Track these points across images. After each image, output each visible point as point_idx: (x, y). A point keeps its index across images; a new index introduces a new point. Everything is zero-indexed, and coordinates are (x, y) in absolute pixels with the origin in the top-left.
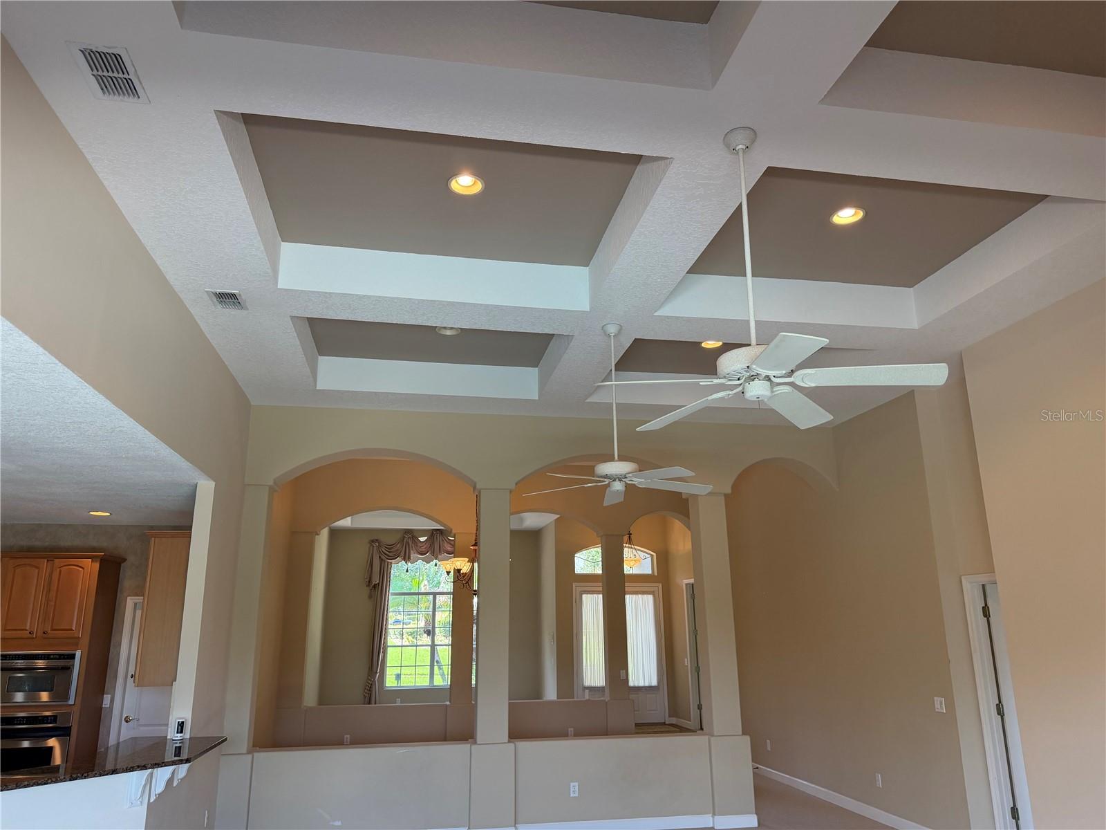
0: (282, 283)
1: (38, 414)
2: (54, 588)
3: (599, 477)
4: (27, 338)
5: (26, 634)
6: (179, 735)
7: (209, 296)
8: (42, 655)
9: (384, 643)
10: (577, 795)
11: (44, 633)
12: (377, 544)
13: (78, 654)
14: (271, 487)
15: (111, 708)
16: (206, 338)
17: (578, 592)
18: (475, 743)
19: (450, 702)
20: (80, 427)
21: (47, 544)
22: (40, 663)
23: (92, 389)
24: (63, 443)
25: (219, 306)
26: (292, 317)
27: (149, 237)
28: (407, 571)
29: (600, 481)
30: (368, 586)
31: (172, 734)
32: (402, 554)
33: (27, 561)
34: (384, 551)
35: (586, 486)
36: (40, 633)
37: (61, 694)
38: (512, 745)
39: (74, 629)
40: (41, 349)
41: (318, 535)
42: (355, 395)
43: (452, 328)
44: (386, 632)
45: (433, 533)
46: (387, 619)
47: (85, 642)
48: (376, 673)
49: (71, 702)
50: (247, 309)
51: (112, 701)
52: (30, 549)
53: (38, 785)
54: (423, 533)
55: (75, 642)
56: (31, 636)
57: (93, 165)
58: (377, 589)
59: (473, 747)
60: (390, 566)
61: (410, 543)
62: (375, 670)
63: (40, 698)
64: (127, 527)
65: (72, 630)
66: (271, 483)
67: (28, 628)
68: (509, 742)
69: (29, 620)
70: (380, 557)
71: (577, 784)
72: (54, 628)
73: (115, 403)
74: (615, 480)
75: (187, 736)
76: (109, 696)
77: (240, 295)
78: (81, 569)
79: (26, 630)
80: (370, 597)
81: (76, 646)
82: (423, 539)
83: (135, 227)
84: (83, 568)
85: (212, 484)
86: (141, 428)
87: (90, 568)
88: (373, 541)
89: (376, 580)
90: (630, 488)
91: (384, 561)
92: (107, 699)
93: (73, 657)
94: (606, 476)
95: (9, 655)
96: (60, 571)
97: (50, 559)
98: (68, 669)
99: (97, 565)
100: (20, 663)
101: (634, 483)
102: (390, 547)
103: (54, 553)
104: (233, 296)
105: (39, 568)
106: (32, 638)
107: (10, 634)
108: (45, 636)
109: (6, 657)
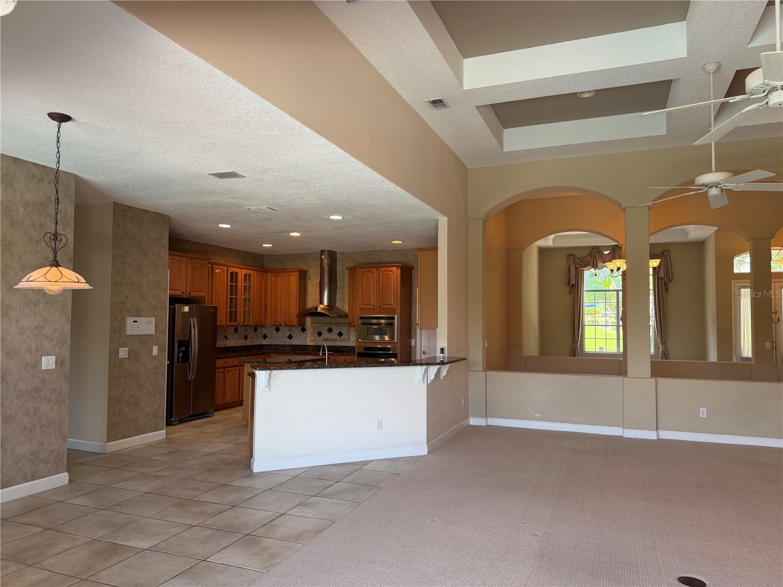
0: (467, 86)
1: (351, 186)
2: (381, 283)
3: (699, 186)
4: (334, 145)
5: (372, 306)
6: (442, 354)
7: (427, 103)
8: (383, 317)
9: (582, 323)
10: (705, 416)
12: (573, 257)
13: (396, 317)
14: (483, 220)
15: (416, 346)
16: (433, 131)
17: (737, 288)
18: (627, 377)
19: (623, 358)
20: (371, 192)
21: (376, 261)
22: (383, 321)
23: (370, 169)
24: (367, 201)
25: (434, 109)
26: (477, 107)
27: (390, 77)
28: (596, 275)
29: (700, 189)
30: (568, 285)
31: (439, 354)
32: (591, 263)
33: (367, 269)
34: (578, 262)
35: (687, 194)
36: (378, 306)
37: (392, 337)
38: (653, 380)
39: (392, 304)
40: (341, 150)
41: (525, 250)
42: (529, 152)
43: (589, 92)
44: (582, 316)
45: (614, 248)
46: (583, 307)
47: (398, 310)
48: (578, 342)
49: (396, 341)
50: (450, 107)
51: (416, 343)
52: (369, 264)
53: (375, 366)
54: (606, 248)
55: (393, 311)
56: (374, 307)
57: (353, 42)
58: (575, 287)
59: (625, 379)
60: (582, 272)
61: (597, 256)
62: (576, 340)
63: (385, 339)
66: (483, 216)
68: (651, 377)
69: (372, 300)
70: (575, 266)
71: (705, 409)
72: (384, 303)
73: (382, 175)
74: (711, 187)
75: (446, 355)
76: (414, 340)
77: (444, 100)
79: (372, 304)
80: (570, 293)
81: (395, 313)
82: (606, 252)
83: (380, 72)
84: (393, 272)
85: (446, 218)
86: (399, 188)
87: (396, 272)
88: (569, 255)
89: (573, 282)
90: (728, 192)
91: (578, 269)
92: (413, 341)
93: (393, 318)
94: (703, 185)
95: (366, 317)
96: (383, 274)
97: (378, 268)
98: (392, 324)
99: (399, 270)
100: (374, 321)
101: (730, 188)
102: (582, 259)
103: (379, 265)
104: (440, 101)
105: (373, 273)
106: (374, 309)
107: (364, 307)
108: (381, 308)
109: (364, 318)
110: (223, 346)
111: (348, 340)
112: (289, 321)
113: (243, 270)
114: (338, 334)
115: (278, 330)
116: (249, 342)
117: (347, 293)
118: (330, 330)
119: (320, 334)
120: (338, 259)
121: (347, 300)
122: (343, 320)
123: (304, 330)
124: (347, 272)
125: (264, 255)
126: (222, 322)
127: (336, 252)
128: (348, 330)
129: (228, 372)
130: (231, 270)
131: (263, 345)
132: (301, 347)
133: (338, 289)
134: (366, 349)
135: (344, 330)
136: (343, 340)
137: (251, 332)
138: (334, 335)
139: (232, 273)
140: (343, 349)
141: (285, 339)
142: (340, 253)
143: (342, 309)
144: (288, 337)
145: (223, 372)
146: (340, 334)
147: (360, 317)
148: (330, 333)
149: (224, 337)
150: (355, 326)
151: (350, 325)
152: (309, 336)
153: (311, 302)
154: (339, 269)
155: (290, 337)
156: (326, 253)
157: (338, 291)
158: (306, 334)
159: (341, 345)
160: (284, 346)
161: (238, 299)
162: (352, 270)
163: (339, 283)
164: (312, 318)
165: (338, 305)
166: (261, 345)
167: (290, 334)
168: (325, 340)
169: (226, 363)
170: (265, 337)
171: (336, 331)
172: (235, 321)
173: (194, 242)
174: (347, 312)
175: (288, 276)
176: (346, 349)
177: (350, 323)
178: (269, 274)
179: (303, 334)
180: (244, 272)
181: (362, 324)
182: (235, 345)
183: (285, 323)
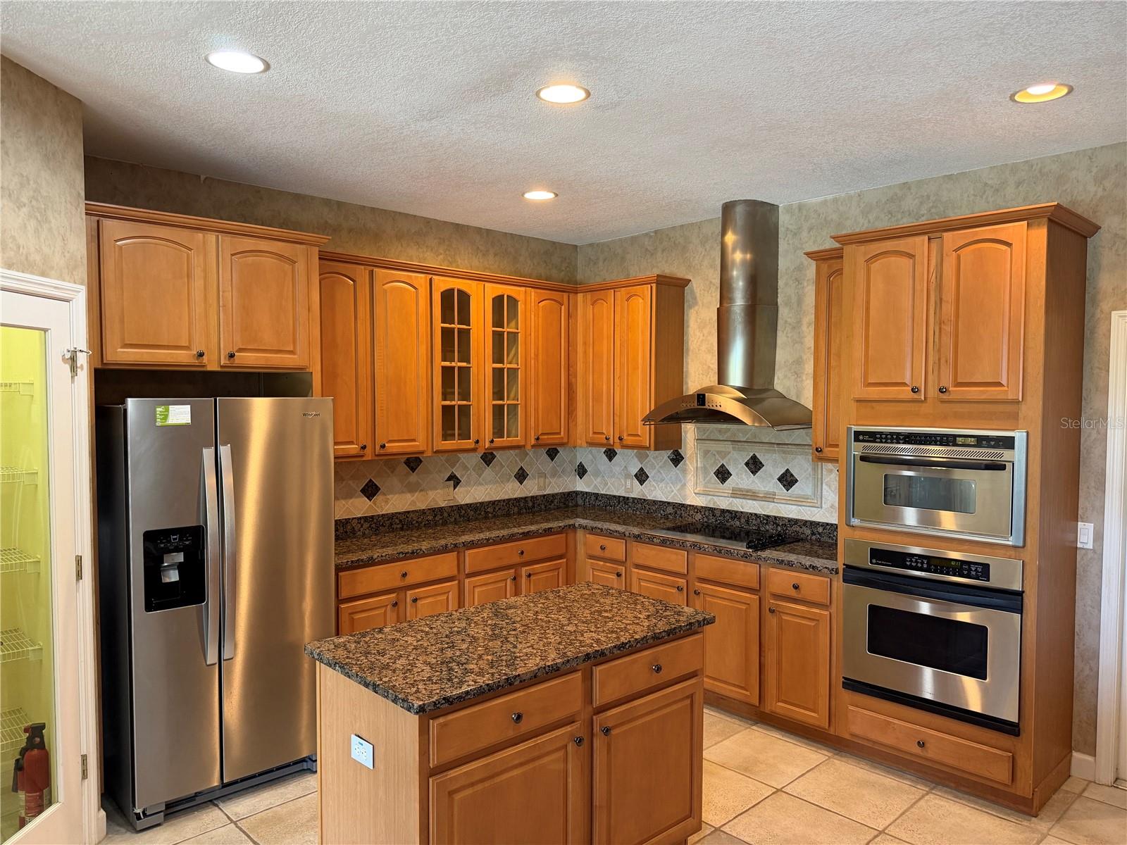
2: (949, 295)
5: (906, 393)
11: (941, 391)
13: (1019, 437)
15: (1098, 552)
33: (887, 246)
36: (933, 392)
39: (1004, 382)
47: (1033, 408)
51: (1099, 537)
55: (1009, 411)
56: (915, 396)
64: (1091, 155)
65: (1000, 384)
67: (907, 381)
69: (908, 365)
72: (962, 380)
76: (1090, 526)
78: (1004, 247)
79: (904, 384)
84: (1009, 245)
87: (1024, 244)
92: (1088, 533)
93: (1008, 443)
95: (881, 433)
96: (959, 257)
97: (932, 233)
99: (1042, 235)
100: (907, 451)
105: (911, 256)
106: (920, 401)
107: (874, 393)
108: (944, 396)
109: (873, 437)
110: (443, 505)
111: (818, 503)
112: (629, 435)
113: (487, 284)
114: (779, 479)
115: (611, 454)
116: (531, 488)
117: (809, 341)
118: (754, 465)
119: (723, 474)
120: (781, 230)
121: (809, 367)
122: (799, 436)
123: (677, 459)
124: (811, 268)
125: (576, 246)
126: (414, 440)
127: (773, 208)
128: (814, 469)
129: (415, 600)
130: (442, 284)
131: (577, 493)
132: (670, 510)
133: (779, 334)
134: (877, 554)
135: (801, 466)
136: (799, 501)
137: (537, 462)
138: (767, 481)
139: (447, 296)
140: (796, 528)
141: (629, 482)
142: (789, 209)
143: (794, 399)
144: (636, 476)
145: (395, 604)
146: (788, 480)
147: (857, 434)
148: (754, 473)
149: (449, 479)
150: (836, 461)
151: (819, 455)
152: (691, 478)
153: (698, 375)
154: (784, 263)
155: (642, 477)
156: (739, 211)
157: (781, 338)
158: (684, 471)
159: (792, 516)
160: (626, 499)
161: (473, 372)
162: (829, 261)
163: (784, 313)
164: (698, 425)
165: (782, 383)
166: (569, 494)
167: (641, 469)
168: (739, 493)
169: (404, 575)
170: (582, 471)
171: (773, 466)
172: (465, 435)
173: (327, 202)
174: (810, 407)
175: (627, 300)
176: (808, 532)
177: (818, 450)
178: (580, 296)
179: (675, 471)
180: (493, 290)
181: (863, 459)
182: (487, 499)
183: (620, 439)
